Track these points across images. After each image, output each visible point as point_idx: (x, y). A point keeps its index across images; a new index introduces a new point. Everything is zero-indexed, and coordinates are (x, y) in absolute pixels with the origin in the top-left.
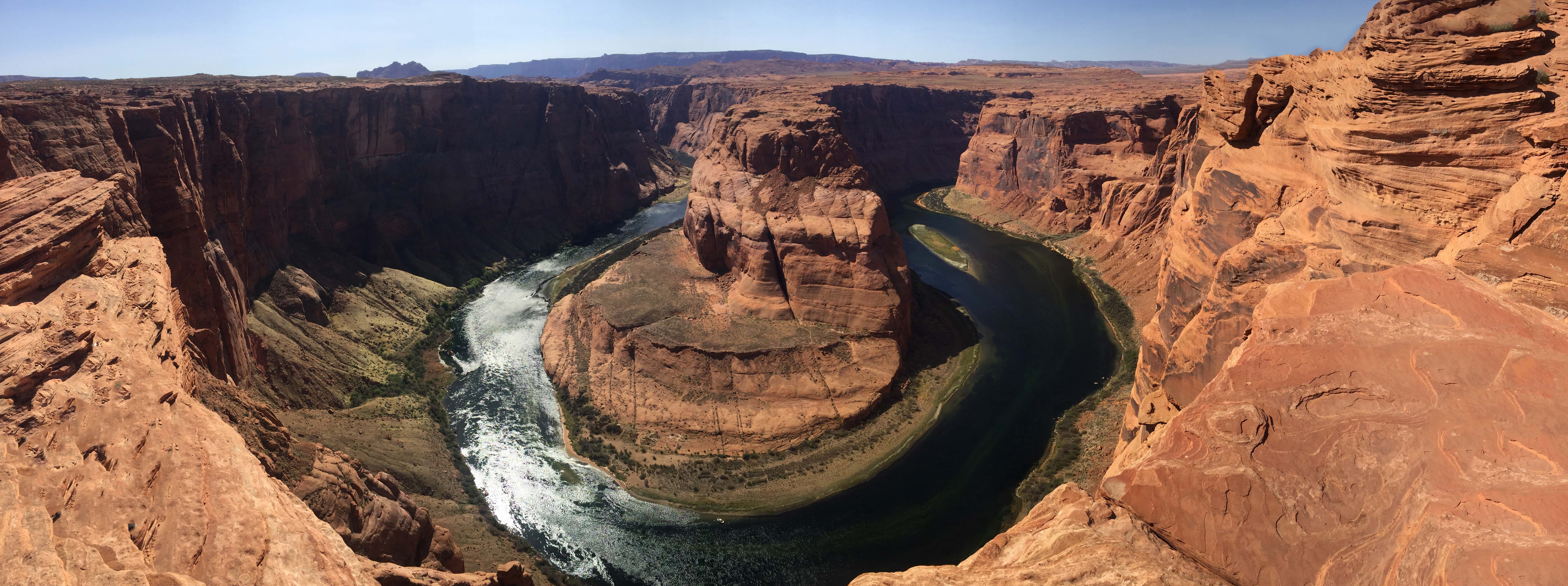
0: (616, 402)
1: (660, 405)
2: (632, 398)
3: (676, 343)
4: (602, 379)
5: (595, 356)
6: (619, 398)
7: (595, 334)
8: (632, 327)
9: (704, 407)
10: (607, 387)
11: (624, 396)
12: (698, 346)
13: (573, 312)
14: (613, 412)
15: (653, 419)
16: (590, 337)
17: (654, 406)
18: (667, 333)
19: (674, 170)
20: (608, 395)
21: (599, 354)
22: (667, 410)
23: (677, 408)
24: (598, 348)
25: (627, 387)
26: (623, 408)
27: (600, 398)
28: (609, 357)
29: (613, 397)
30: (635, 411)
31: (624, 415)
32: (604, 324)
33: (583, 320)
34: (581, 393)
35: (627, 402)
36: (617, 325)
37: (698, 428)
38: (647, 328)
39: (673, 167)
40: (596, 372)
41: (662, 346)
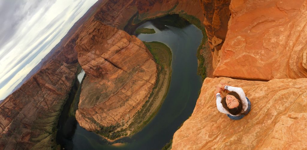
0: (109, 122)
1: (118, 113)
2: (111, 118)
4: (101, 120)
5: (95, 117)
6: (109, 120)
9: (125, 105)
10: (104, 121)
11: (109, 119)
13: (81, 113)
14: (110, 124)
15: (119, 117)
16: (90, 115)
17: (117, 114)
20: (106, 122)
22: (120, 113)
23: (121, 110)
24: (94, 115)
25: (108, 117)
26: (111, 121)
27: (105, 124)
29: (107, 121)
30: (114, 119)
31: (113, 123)
33: (85, 113)
34: (100, 127)
35: (111, 119)
36: (93, 107)
37: (129, 110)
39: (74, 66)
40: (98, 120)
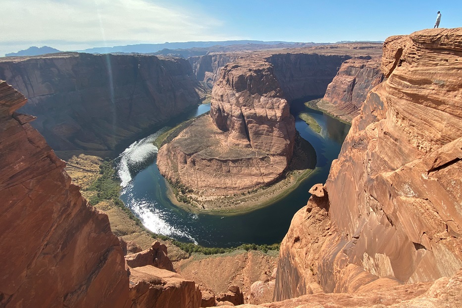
0: (190, 181)
1: (206, 180)
2: (196, 179)
3: (210, 158)
4: (184, 174)
5: (180, 166)
7: (179, 158)
8: (193, 154)
9: (221, 179)
10: (186, 176)
11: (193, 178)
12: (217, 158)
13: (168, 150)
14: (189, 185)
15: (204, 185)
16: (177, 159)
17: (204, 181)
18: (206, 154)
20: (187, 179)
21: (182, 165)
22: (208, 181)
23: (212, 180)
24: (181, 162)
25: (194, 176)
26: (193, 183)
27: (184, 181)
28: (185, 165)
30: (198, 183)
31: (194, 185)
32: (182, 153)
33: (173, 153)
34: (177, 180)
35: (194, 181)
37: (219, 186)
38: (199, 153)
39: (204, 90)
40: (181, 172)
41: (205, 159)
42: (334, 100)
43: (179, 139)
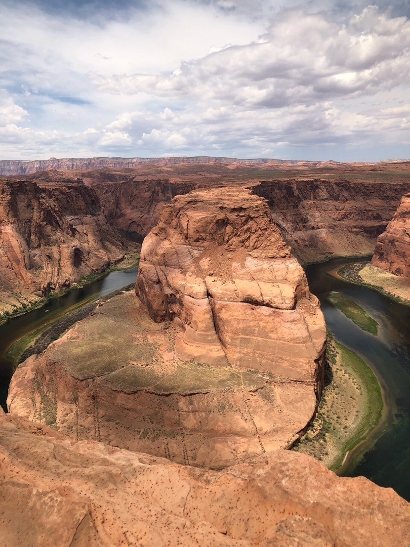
3: (133, 388)
4: (70, 428)
5: (61, 408)
7: (61, 388)
8: (93, 378)
9: (157, 442)
12: (150, 389)
13: (38, 371)
16: (56, 391)
18: (124, 380)
19: (123, 245)
21: (66, 406)
25: (92, 433)
28: (74, 407)
32: (68, 377)
36: (80, 378)
38: (107, 377)
39: (122, 243)
40: (63, 422)
41: (121, 392)
42: (395, 266)
43: (64, 344)
